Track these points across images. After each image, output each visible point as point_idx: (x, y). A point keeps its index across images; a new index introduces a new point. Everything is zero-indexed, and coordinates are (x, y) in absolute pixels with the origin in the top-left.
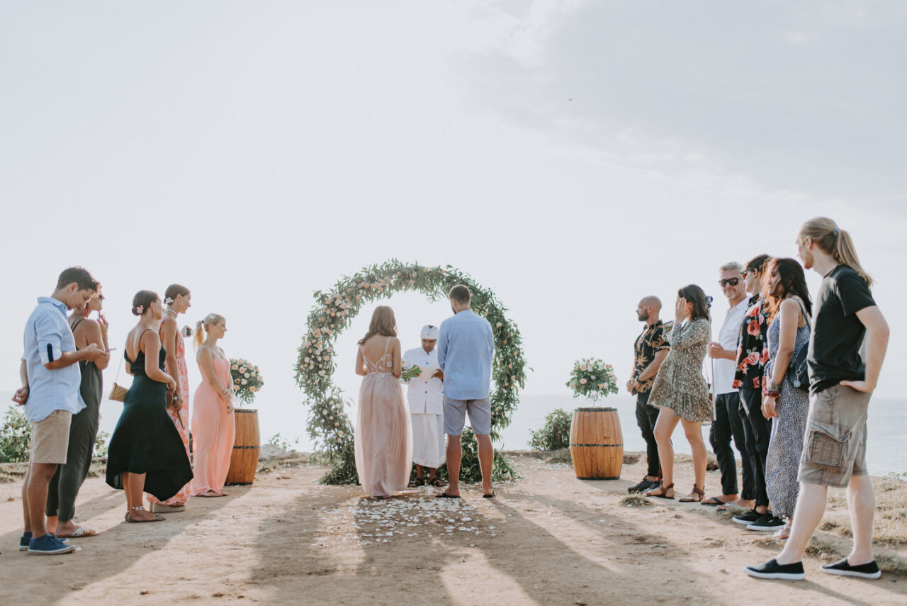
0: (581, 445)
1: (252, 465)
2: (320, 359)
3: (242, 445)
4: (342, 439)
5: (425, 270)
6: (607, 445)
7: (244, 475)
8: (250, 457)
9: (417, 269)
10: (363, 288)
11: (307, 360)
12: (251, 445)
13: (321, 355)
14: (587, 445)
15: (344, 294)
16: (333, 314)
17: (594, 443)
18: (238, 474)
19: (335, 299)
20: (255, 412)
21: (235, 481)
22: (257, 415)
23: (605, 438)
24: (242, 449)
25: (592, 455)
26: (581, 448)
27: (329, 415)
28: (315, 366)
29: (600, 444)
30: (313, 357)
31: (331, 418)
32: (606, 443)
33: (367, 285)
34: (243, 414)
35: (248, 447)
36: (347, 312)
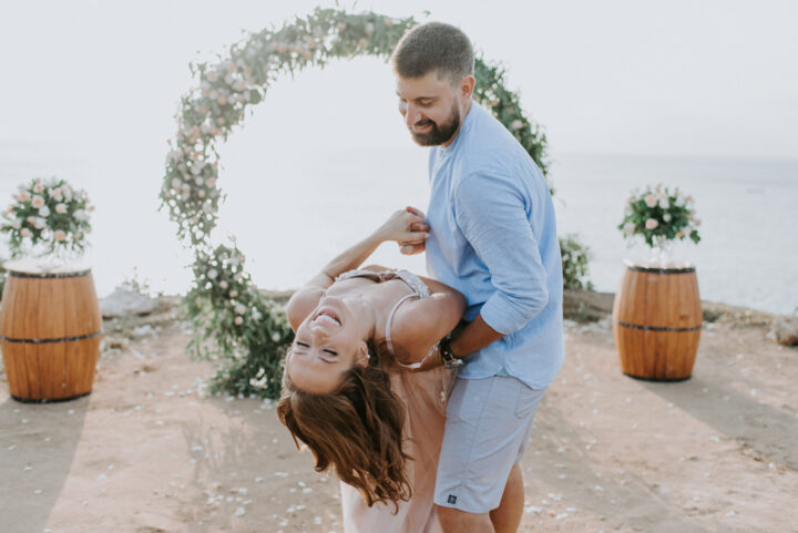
0: (640, 328)
1: (85, 365)
2: (199, 181)
3: (62, 335)
4: (244, 317)
5: (387, 21)
6: (684, 330)
7: (71, 385)
8: (81, 355)
9: (372, 19)
10: (276, 53)
11: (176, 182)
12: (81, 333)
13: (202, 173)
14: (651, 329)
15: (240, 62)
16: (222, 101)
17: (663, 325)
18: (60, 385)
19: (225, 72)
20: (86, 273)
21: (56, 396)
22: (91, 278)
23: (682, 318)
24: (62, 343)
25: (658, 345)
26: (640, 332)
27: (219, 278)
28: (192, 192)
29: (674, 327)
30: (187, 177)
31: (224, 284)
32: (682, 324)
33: (282, 46)
34: (61, 281)
35: (74, 339)
36: (247, 96)
